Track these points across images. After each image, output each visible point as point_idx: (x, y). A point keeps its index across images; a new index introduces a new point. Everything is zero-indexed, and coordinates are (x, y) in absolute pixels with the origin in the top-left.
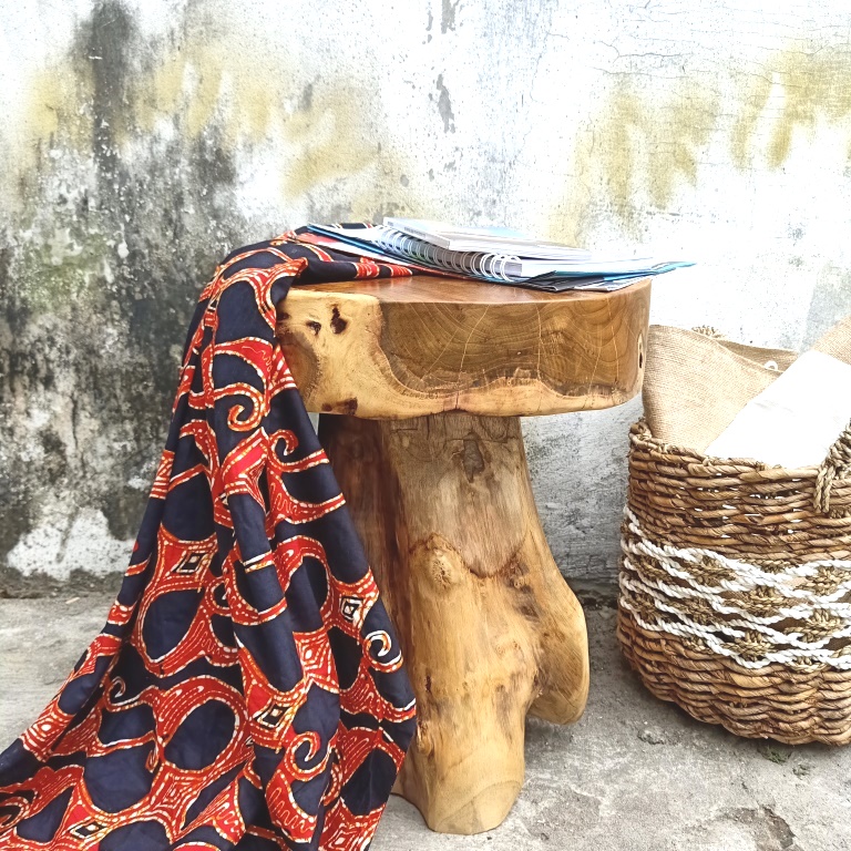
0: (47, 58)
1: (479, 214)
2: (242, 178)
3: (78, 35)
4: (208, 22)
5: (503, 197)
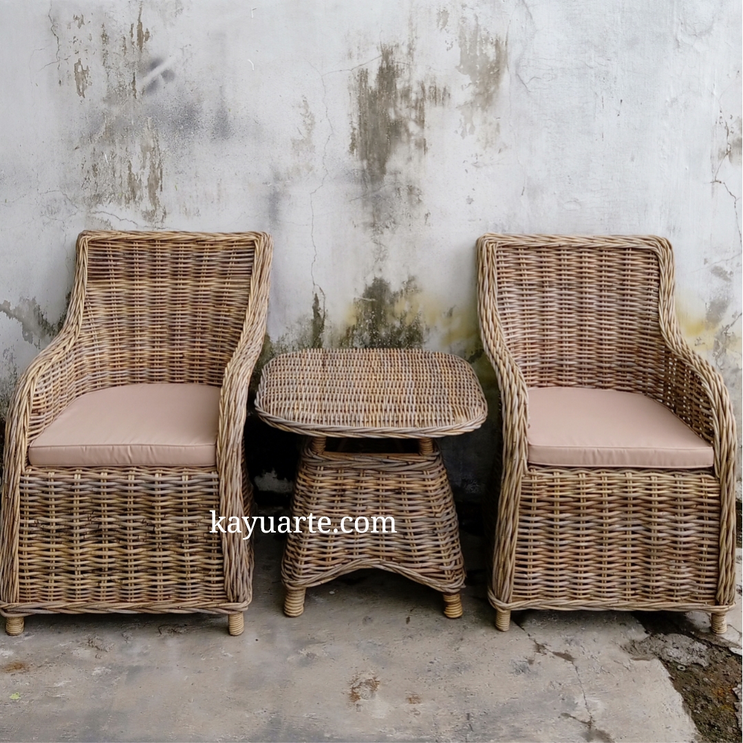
0: (355, 299)
2: (425, 341)
3: (366, 290)
4: (415, 287)
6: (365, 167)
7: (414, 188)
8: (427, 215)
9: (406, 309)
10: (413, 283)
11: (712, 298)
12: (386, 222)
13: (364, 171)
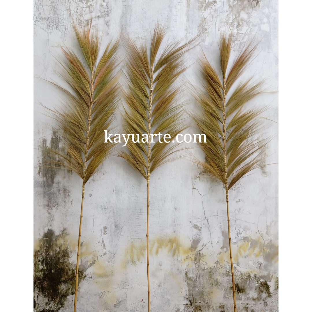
0: (39, 238)
1: (109, 262)
2: (70, 257)
3: (44, 235)
4: (66, 233)
5: (113, 259)
6: (45, 181)
7: (66, 190)
8: (72, 201)
9: (62, 242)
10: (65, 231)
11: (193, 238)
12: (54, 205)
13: (44, 182)
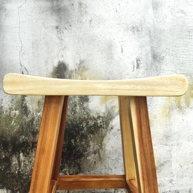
5: (151, 104)
8: (91, 21)
10: (83, 64)
12: (66, 26)
